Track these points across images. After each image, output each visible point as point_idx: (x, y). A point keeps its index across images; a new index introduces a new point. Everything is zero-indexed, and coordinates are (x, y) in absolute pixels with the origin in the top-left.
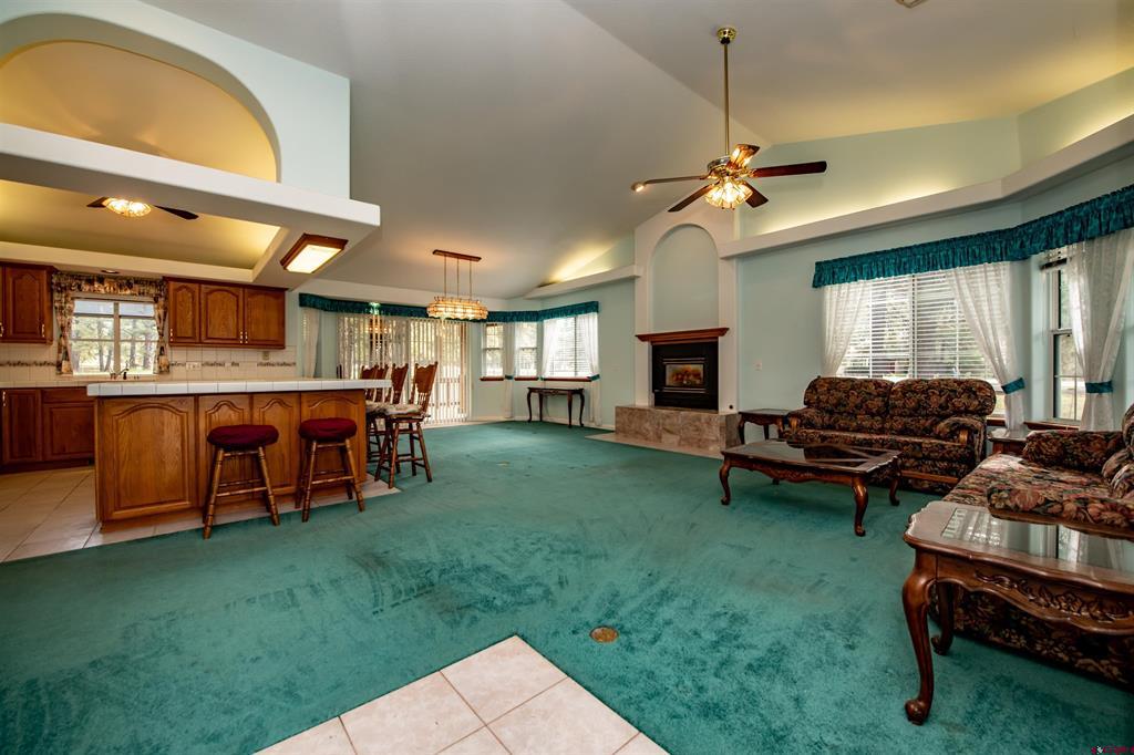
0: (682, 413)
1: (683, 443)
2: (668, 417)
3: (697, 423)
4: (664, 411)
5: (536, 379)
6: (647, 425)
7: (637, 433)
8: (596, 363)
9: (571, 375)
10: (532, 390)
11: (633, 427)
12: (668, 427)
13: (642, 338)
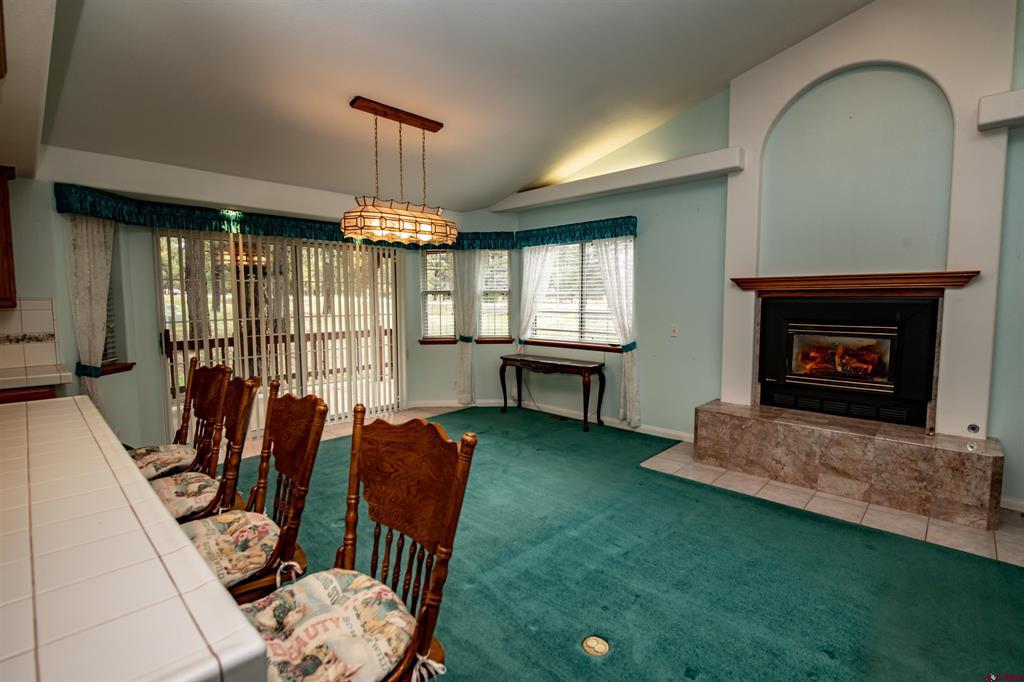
0: (879, 439)
1: (875, 498)
2: (838, 443)
3: (922, 466)
4: (828, 432)
5: (509, 341)
6: (779, 452)
7: (751, 463)
8: (629, 322)
9: (574, 338)
10: (507, 361)
11: (742, 450)
12: (836, 463)
13: (743, 284)
